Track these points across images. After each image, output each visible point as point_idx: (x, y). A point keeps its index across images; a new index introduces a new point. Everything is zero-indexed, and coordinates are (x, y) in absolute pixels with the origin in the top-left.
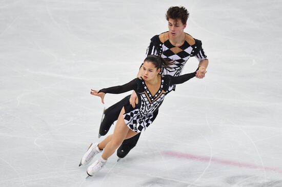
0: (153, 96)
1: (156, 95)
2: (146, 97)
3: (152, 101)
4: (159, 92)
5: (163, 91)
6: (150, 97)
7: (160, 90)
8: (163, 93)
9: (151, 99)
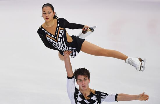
0: (54, 35)
1: (56, 33)
2: (50, 38)
3: (56, 39)
4: (57, 30)
5: (60, 28)
6: (53, 37)
7: (57, 28)
8: (61, 30)
9: (54, 38)
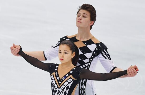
1: (64, 78)
3: (59, 84)
4: (67, 76)
9: (58, 81)
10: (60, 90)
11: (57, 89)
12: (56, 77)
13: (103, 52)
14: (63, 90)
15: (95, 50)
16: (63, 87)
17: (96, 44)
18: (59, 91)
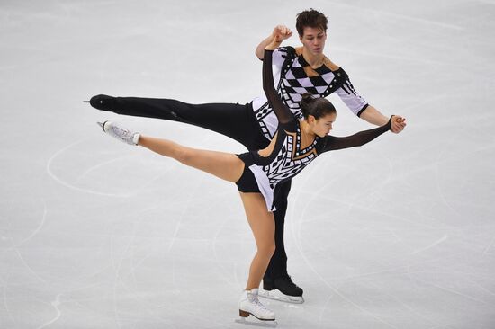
0: (301, 149)
4: (310, 148)
9: (296, 151)
10: (292, 164)
11: (288, 160)
12: (297, 143)
13: (346, 87)
14: (295, 166)
15: (332, 83)
16: (299, 162)
17: (335, 73)
18: (289, 164)
